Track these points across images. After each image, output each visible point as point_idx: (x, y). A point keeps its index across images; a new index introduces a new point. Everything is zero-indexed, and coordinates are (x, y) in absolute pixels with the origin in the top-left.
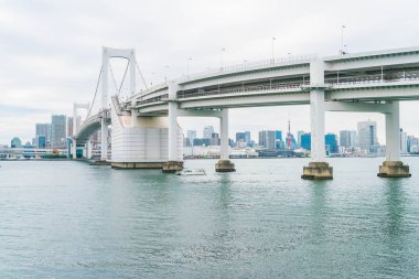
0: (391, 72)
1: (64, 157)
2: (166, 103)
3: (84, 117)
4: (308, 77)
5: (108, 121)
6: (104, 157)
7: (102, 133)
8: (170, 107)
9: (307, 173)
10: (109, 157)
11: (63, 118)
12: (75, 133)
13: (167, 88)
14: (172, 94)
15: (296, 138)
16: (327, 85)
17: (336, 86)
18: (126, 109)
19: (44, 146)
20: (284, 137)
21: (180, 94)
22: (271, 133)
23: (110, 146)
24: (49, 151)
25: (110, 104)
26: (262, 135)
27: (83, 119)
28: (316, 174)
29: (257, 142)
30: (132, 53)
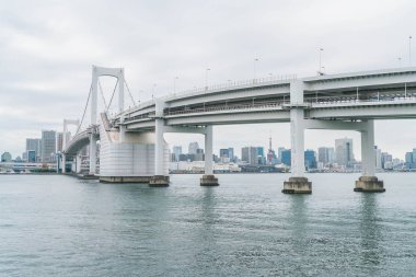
0: (366, 93)
1: (53, 172)
2: (153, 120)
3: (74, 133)
4: (288, 97)
5: (97, 137)
6: (92, 171)
7: (90, 148)
8: (157, 124)
9: (288, 188)
10: (97, 171)
11: (53, 133)
12: (65, 147)
13: (154, 106)
14: (159, 111)
15: (277, 154)
16: (307, 105)
17: (315, 105)
18: (115, 125)
19: (34, 160)
20: (266, 153)
21: (166, 111)
22: (253, 149)
23: (98, 161)
24: (39, 165)
25: (99, 121)
26: (245, 151)
27: (73, 135)
28: (296, 189)
29: (240, 157)
30: (121, 71)
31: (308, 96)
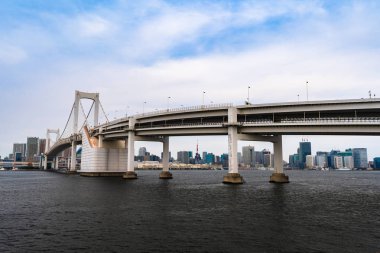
2: (127, 131)
4: (226, 118)
8: (130, 135)
9: (226, 180)
11: (36, 139)
12: (47, 151)
13: (127, 121)
14: (131, 125)
16: (239, 124)
17: (245, 124)
18: (94, 134)
21: (137, 125)
24: (24, 164)
26: (179, 154)
30: (97, 96)
31: (240, 118)
